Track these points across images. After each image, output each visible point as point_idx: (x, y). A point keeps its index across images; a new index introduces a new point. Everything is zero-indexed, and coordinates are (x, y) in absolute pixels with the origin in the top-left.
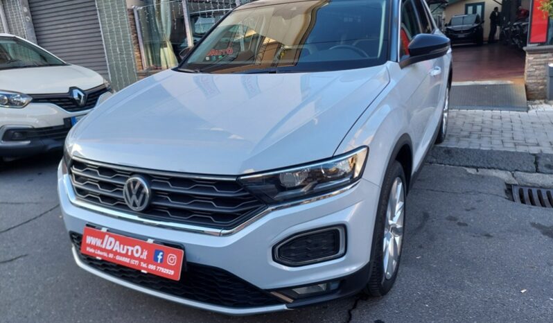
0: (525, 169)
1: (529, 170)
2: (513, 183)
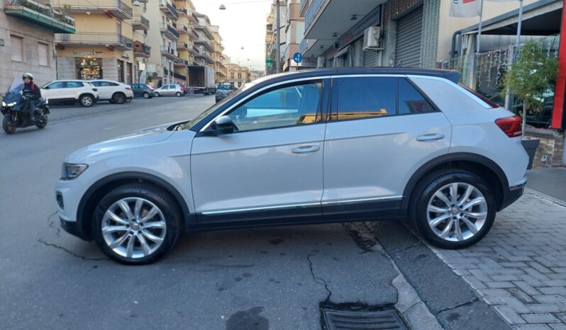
0: (433, 305)
1: (434, 308)
2: (399, 309)
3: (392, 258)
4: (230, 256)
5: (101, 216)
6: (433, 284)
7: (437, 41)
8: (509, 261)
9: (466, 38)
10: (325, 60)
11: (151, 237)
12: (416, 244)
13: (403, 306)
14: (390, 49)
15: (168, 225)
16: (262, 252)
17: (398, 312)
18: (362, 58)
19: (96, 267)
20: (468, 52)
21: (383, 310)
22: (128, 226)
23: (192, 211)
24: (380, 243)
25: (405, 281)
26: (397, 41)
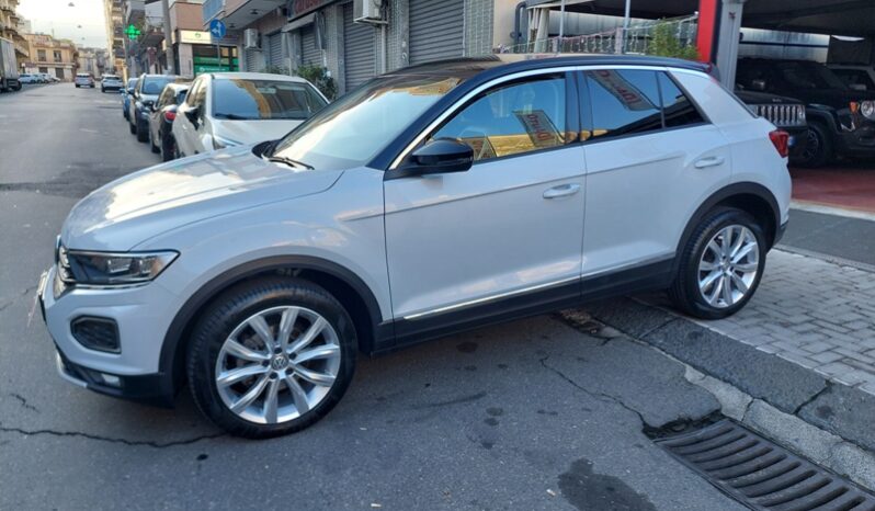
0: (779, 401)
1: (784, 405)
2: (732, 416)
3: (650, 344)
4: (428, 385)
5: (215, 352)
6: (752, 372)
7: (492, 15)
8: (795, 325)
9: (536, 13)
10: (259, 35)
11: (312, 376)
12: (667, 319)
13: (734, 410)
14: (402, 25)
15: (343, 349)
16: (467, 369)
17: (733, 421)
18: (341, 36)
19: (203, 457)
20: (538, 36)
21: (713, 423)
22: (266, 363)
23: (387, 317)
24: (607, 324)
25: (703, 375)
26: (410, 12)
